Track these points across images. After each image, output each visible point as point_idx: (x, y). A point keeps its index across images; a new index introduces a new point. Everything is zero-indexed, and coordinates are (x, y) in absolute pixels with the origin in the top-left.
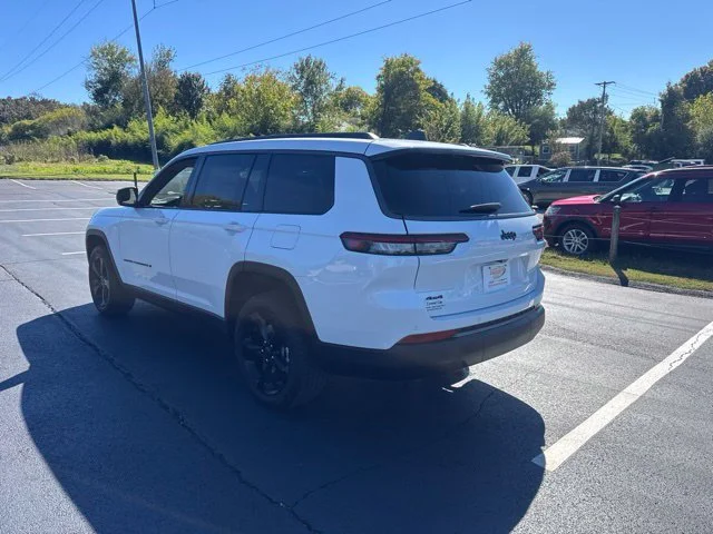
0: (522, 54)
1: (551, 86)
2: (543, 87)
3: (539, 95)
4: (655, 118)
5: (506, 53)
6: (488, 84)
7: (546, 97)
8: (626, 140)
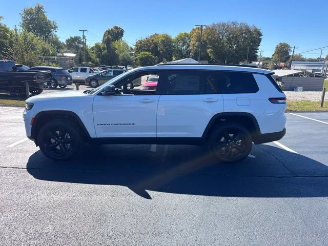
0: (39, 9)
1: (56, 28)
2: (52, 28)
3: (50, 32)
4: (104, 48)
5: (29, 7)
6: (22, 22)
7: (53, 32)
8: (93, 56)
